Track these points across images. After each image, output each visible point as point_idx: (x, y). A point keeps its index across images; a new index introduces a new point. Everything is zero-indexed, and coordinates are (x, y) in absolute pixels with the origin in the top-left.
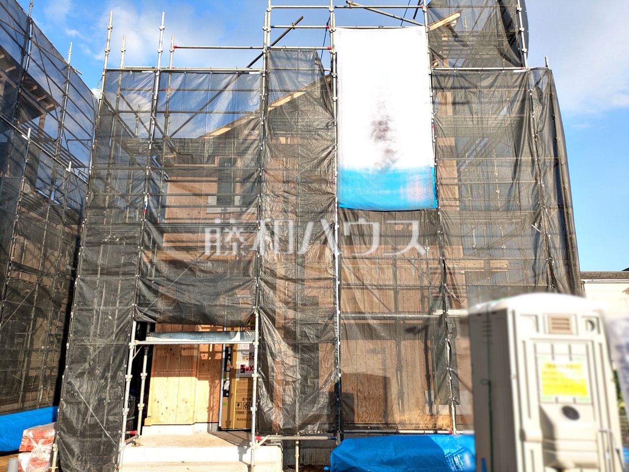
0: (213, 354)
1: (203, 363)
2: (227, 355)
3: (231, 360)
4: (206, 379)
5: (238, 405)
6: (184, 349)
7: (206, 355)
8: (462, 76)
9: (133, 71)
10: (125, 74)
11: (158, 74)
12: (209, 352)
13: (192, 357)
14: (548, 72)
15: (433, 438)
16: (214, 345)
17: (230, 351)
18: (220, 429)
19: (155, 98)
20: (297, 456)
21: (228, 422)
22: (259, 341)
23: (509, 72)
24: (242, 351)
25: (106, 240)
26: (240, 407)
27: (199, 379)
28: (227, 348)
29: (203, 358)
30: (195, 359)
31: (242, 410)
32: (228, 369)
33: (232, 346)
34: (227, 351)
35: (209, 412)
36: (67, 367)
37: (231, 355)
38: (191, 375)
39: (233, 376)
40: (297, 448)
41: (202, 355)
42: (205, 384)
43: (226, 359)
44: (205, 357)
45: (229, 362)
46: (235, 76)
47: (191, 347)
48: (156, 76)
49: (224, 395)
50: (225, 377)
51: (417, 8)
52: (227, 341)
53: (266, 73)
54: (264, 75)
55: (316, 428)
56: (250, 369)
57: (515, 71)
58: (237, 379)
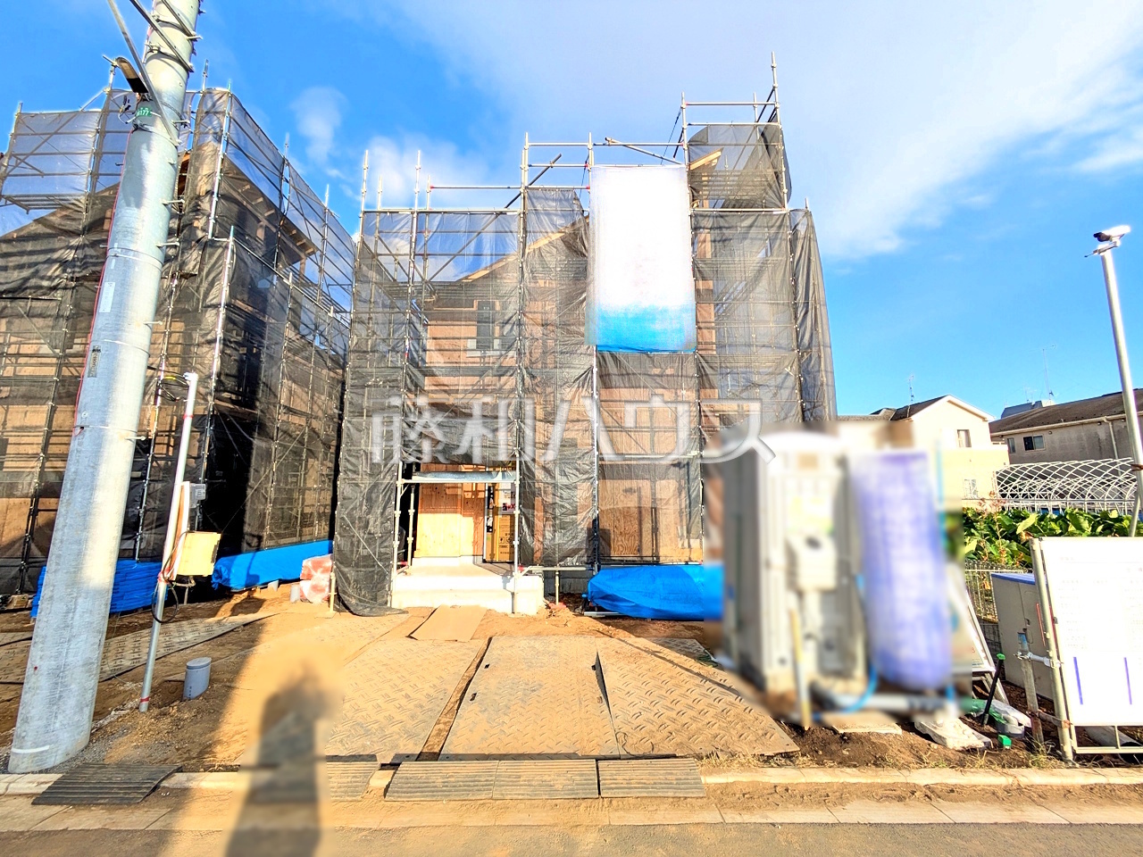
0: (476, 492)
1: (466, 501)
2: (489, 494)
3: (493, 498)
4: (471, 516)
5: (501, 540)
6: (449, 488)
8: (722, 217)
9: (390, 212)
10: (383, 215)
11: (415, 215)
12: (472, 491)
13: (456, 495)
14: (808, 214)
15: (685, 568)
16: (476, 484)
17: (492, 491)
18: (484, 561)
19: (413, 240)
20: (557, 585)
21: (492, 555)
22: (520, 480)
23: (769, 213)
24: (504, 490)
25: (370, 383)
26: (503, 541)
27: (464, 516)
28: (489, 487)
29: (467, 497)
30: (459, 498)
31: (505, 544)
32: (491, 507)
33: (494, 484)
34: (489, 490)
35: (474, 546)
36: (339, 503)
37: (493, 494)
38: (456, 512)
39: (495, 514)
40: (557, 578)
41: (466, 494)
42: (470, 521)
43: (489, 498)
44: (469, 495)
45: (491, 500)
46: (493, 216)
47: (455, 487)
48: (413, 218)
49: (488, 531)
50: (488, 515)
51: (678, 146)
52: (489, 481)
53: (524, 213)
54: (522, 215)
55: (575, 560)
56: (511, 506)
57: (774, 213)
58: (500, 516)
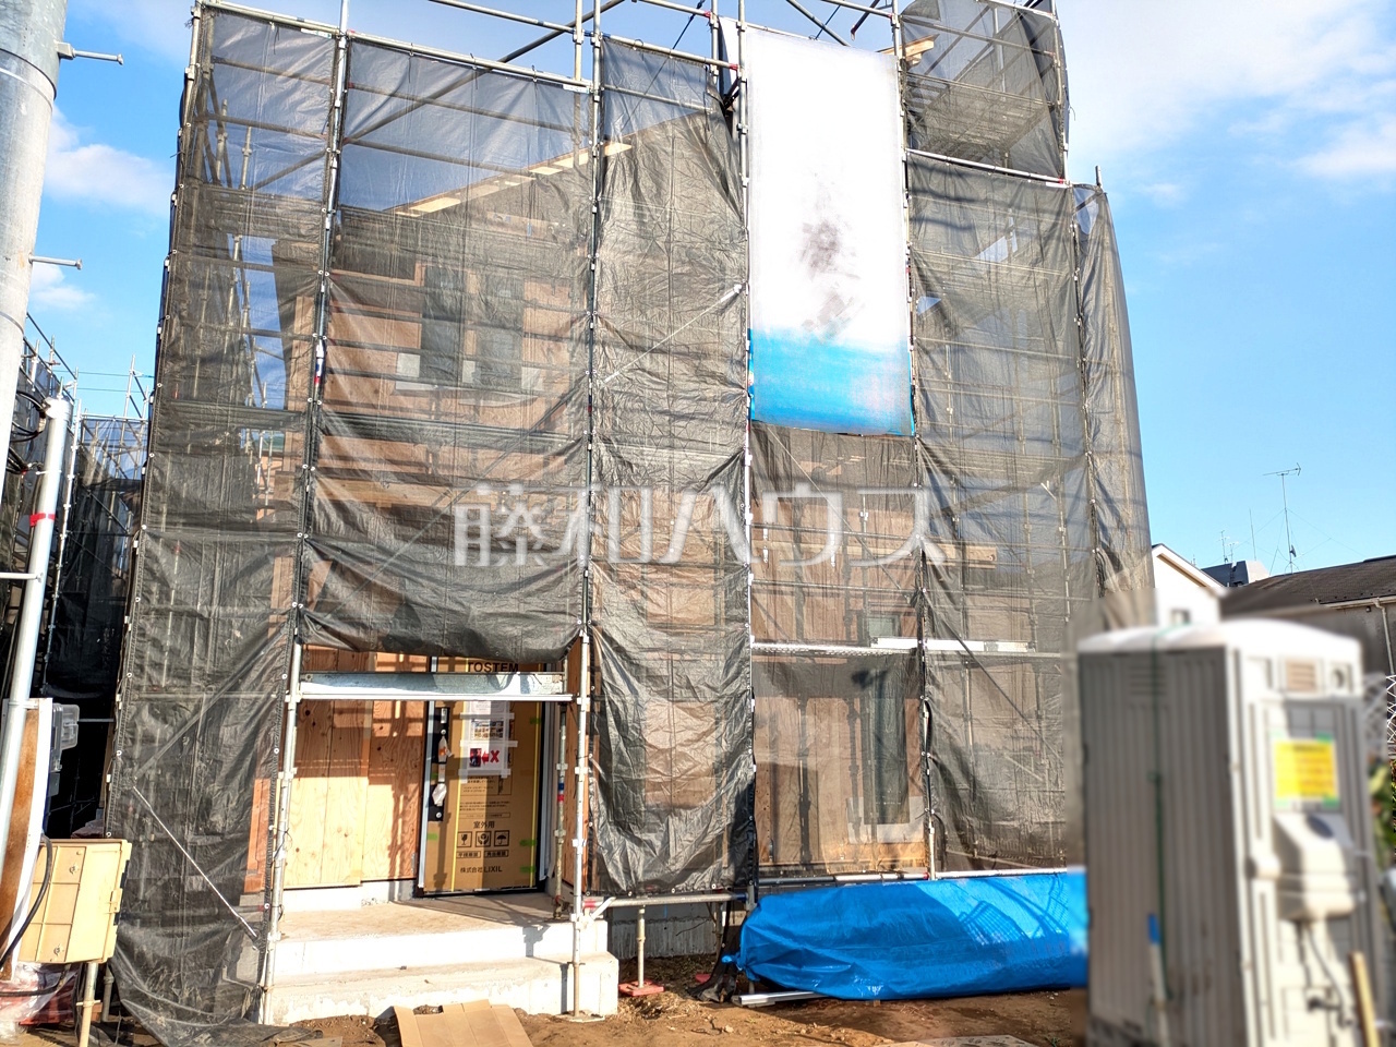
0: (401, 724)
1: (378, 745)
2: (437, 726)
3: (447, 736)
4: (385, 781)
5: (465, 838)
6: (341, 712)
7: (387, 727)
8: (960, 175)
9: (279, 24)
10: (257, 27)
11: (343, 43)
12: (392, 720)
13: (360, 730)
14: (1100, 196)
16: (404, 703)
17: (445, 720)
18: (419, 893)
19: (338, 103)
20: (642, 937)
21: (441, 877)
22: (592, 696)
23: (1039, 183)
24: (473, 718)
25: (218, 442)
26: (467, 842)
27: (373, 781)
28: (438, 710)
29: (378, 734)
30: (367, 737)
31: (473, 849)
32: (442, 758)
33: (450, 705)
34: (437, 718)
35: (392, 857)
36: (119, 753)
37: (446, 726)
38: (357, 773)
39: (452, 774)
40: (642, 922)
41: (377, 726)
42: (386, 791)
43: (437, 737)
44: (384, 731)
45: (443, 743)
47: (358, 708)
48: (337, 49)
49: (432, 818)
50: (435, 777)
52: (435, 696)
53: (601, 94)
54: (597, 98)
56: (491, 757)
57: (1048, 184)
58: (462, 782)
